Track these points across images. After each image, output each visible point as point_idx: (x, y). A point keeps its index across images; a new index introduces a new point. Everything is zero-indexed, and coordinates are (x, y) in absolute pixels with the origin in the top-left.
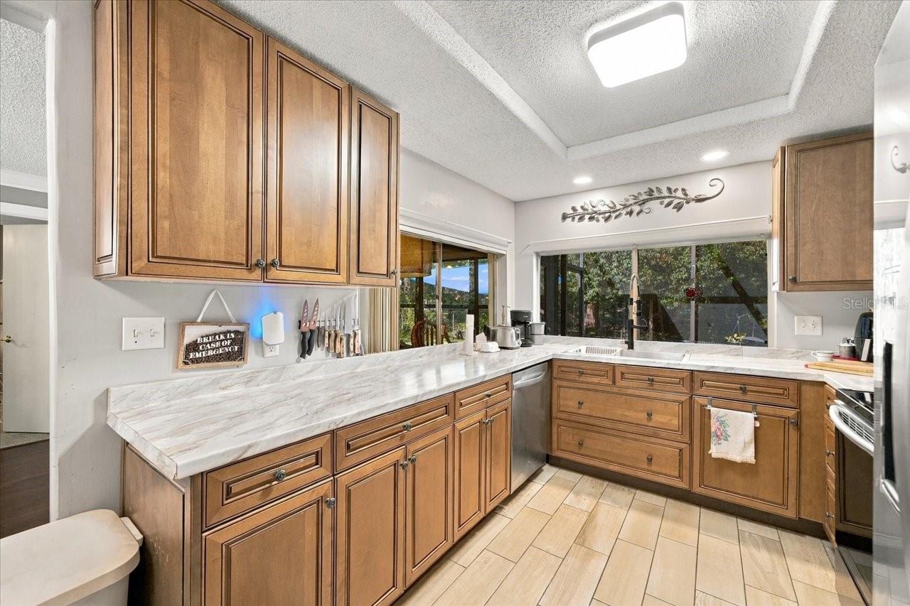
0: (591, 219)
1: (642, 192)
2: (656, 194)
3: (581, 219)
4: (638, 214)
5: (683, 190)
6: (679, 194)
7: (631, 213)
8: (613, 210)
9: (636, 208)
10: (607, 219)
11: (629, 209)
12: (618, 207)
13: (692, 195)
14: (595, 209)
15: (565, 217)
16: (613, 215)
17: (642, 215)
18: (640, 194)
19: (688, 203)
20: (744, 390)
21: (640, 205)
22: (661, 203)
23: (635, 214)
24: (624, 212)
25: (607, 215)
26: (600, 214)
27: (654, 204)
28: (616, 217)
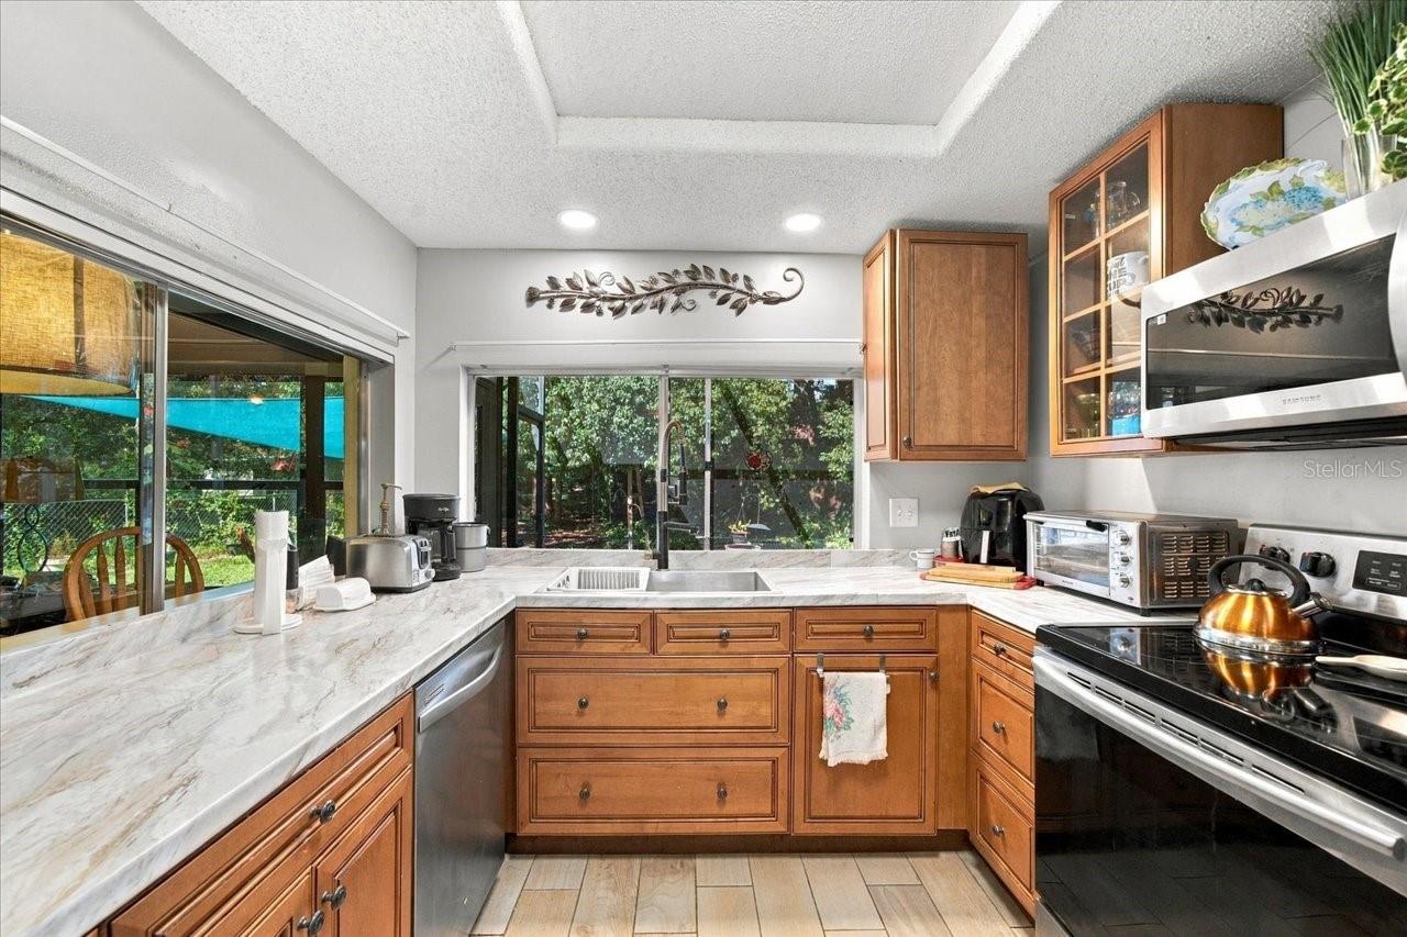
0: (587, 308)
1: (681, 271)
2: (703, 279)
3: (567, 305)
4: (674, 309)
5: (747, 278)
6: (740, 284)
7: (661, 306)
8: (629, 293)
9: (671, 299)
10: (618, 312)
11: (658, 298)
12: (639, 291)
13: (759, 290)
14: (595, 289)
15: (532, 296)
16: (630, 306)
17: (680, 313)
18: (676, 272)
19: (753, 302)
20: (869, 635)
21: (678, 294)
22: (713, 295)
23: (667, 309)
24: (648, 302)
25: (618, 304)
26: (604, 299)
27: (701, 296)
28: (635, 310)
